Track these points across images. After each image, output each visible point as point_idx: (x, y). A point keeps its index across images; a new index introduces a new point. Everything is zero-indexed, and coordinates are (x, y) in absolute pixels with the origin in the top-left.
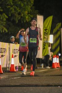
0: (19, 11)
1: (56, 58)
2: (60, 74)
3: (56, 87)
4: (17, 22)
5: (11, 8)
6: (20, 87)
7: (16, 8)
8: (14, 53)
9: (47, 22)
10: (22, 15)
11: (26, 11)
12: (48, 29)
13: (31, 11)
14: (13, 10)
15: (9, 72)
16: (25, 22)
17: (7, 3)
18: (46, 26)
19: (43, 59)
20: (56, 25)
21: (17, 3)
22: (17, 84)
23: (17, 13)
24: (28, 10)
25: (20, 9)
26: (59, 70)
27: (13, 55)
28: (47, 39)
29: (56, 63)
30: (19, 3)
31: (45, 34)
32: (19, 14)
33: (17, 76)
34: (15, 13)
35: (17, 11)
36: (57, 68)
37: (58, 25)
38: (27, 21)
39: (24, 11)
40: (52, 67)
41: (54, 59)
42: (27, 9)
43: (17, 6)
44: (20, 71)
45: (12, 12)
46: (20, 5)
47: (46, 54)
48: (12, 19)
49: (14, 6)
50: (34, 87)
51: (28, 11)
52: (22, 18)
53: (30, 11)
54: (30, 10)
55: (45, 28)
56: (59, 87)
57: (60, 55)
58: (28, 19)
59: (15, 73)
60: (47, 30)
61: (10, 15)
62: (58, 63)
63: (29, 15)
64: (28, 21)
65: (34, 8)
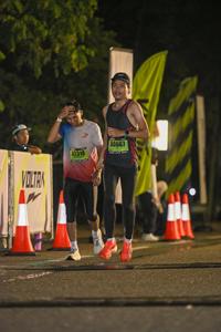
0: (46, 33)
1: (178, 204)
2: (193, 262)
3: (180, 308)
4: (39, 72)
5: (17, 25)
6: (50, 310)
7: (36, 22)
8: (27, 186)
9: (146, 75)
10: (57, 49)
11: (71, 33)
12: (150, 98)
13: (89, 33)
14: (25, 28)
15: (9, 253)
16: (66, 73)
17: (4, 5)
18: (143, 89)
20: (178, 85)
21: (39, 6)
22: (37, 299)
23: (38, 39)
24: (77, 28)
25: (48, 28)
26: (189, 248)
27: (22, 192)
29: (178, 221)
30: (47, 4)
32: (47, 44)
33: (40, 270)
34: (32, 40)
35: (40, 33)
36: (182, 238)
37: (185, 85)
38: (73, 70)
39: (65, 33)
40: (163, 237)
41: (171, 206)
42: (74, 29)
43: (38, 18)
44: (49, 250)
45: (19, 38)
46: (50, 12)
47: (142, 190)
48: (20, 64)
49: (26, 18)
50: (99, 309)
51: (78, 35)
52: (56, 61)
53: (86, 32)
54: (87, 29)
55: (138, 97)
56: (189, 307)
57: (192, 192)
58: (79, 61)
59: (31, 258)
60: (146, 101)
61: (13, 50)
62: (184, 222)
63: (83, 47)
64: (77, 70)
65: (101, 23)
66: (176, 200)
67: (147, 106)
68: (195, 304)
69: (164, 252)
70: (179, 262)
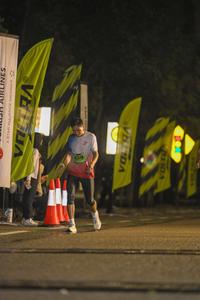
1: (58, 190)
2: (71, 247)
9: (32, 60)
12: (35, 85)
18: (28, 75)
19: (13, 191)
20: (63, 72)
28: (32, 121)
29: (58, 206)
31: (24, 103)
36: (61, 223)
40: (42, 222)
41: (51, 192)
47: (23, 176)
55: (22, 83)
56: (64, 292)
60: (31, 87)
66: (57, 187)
67: (32, 92)
68: (69, 289)
69: (43, 237)
70: (57, 247)
